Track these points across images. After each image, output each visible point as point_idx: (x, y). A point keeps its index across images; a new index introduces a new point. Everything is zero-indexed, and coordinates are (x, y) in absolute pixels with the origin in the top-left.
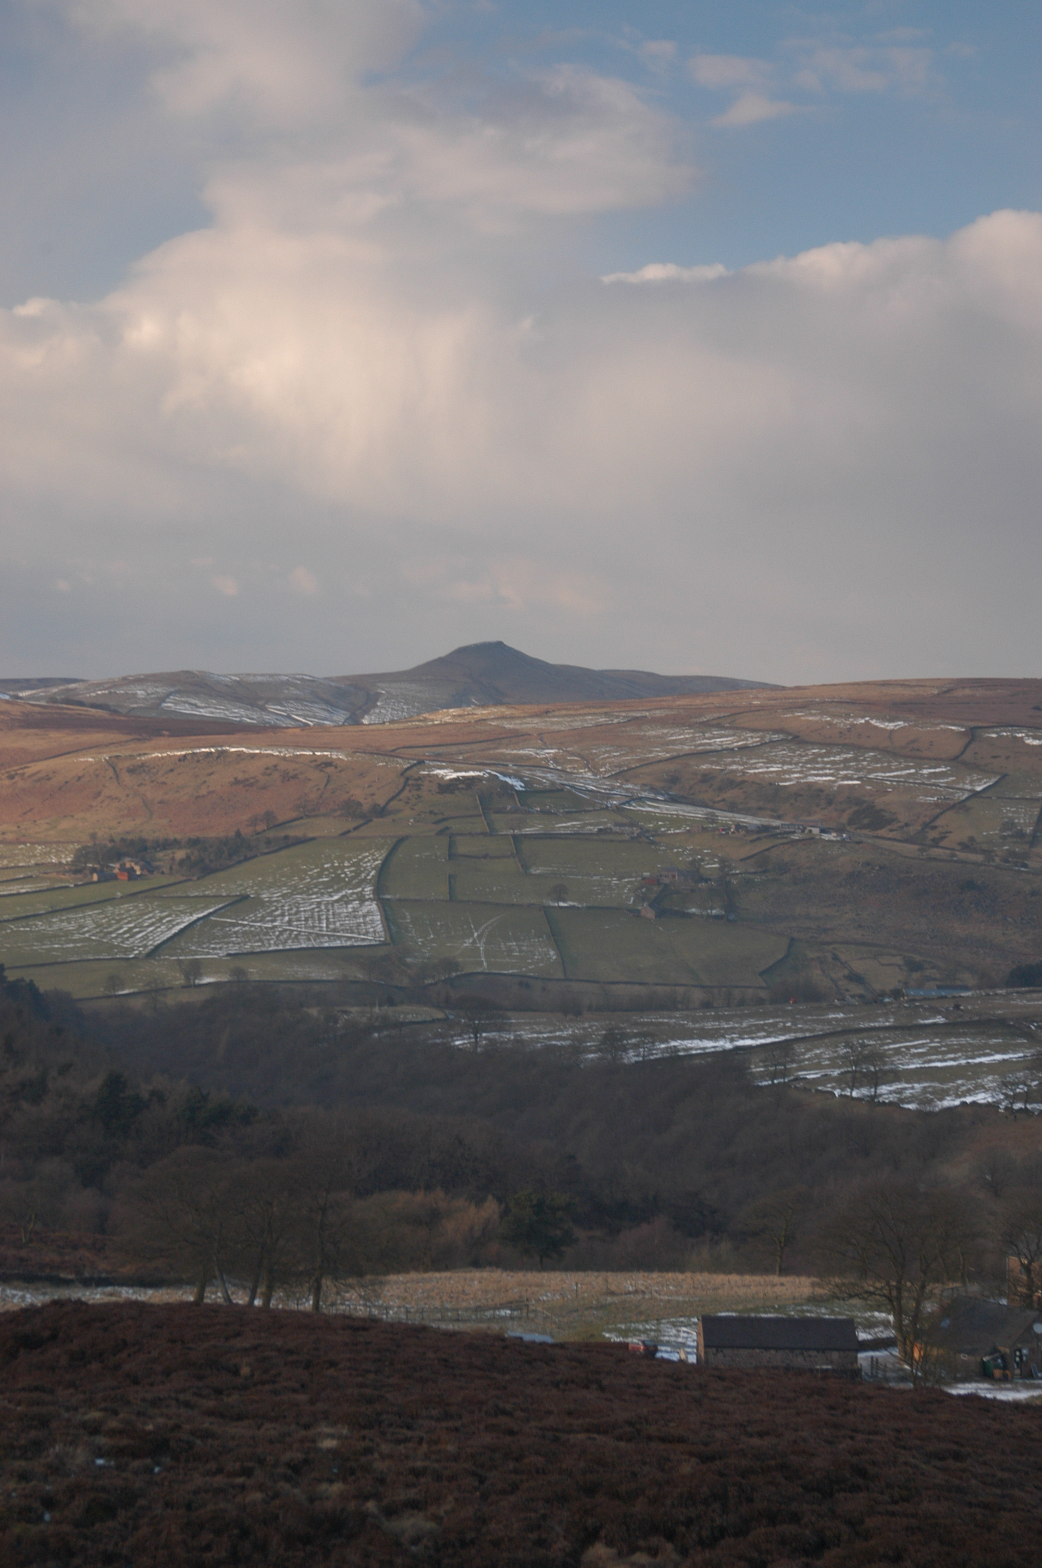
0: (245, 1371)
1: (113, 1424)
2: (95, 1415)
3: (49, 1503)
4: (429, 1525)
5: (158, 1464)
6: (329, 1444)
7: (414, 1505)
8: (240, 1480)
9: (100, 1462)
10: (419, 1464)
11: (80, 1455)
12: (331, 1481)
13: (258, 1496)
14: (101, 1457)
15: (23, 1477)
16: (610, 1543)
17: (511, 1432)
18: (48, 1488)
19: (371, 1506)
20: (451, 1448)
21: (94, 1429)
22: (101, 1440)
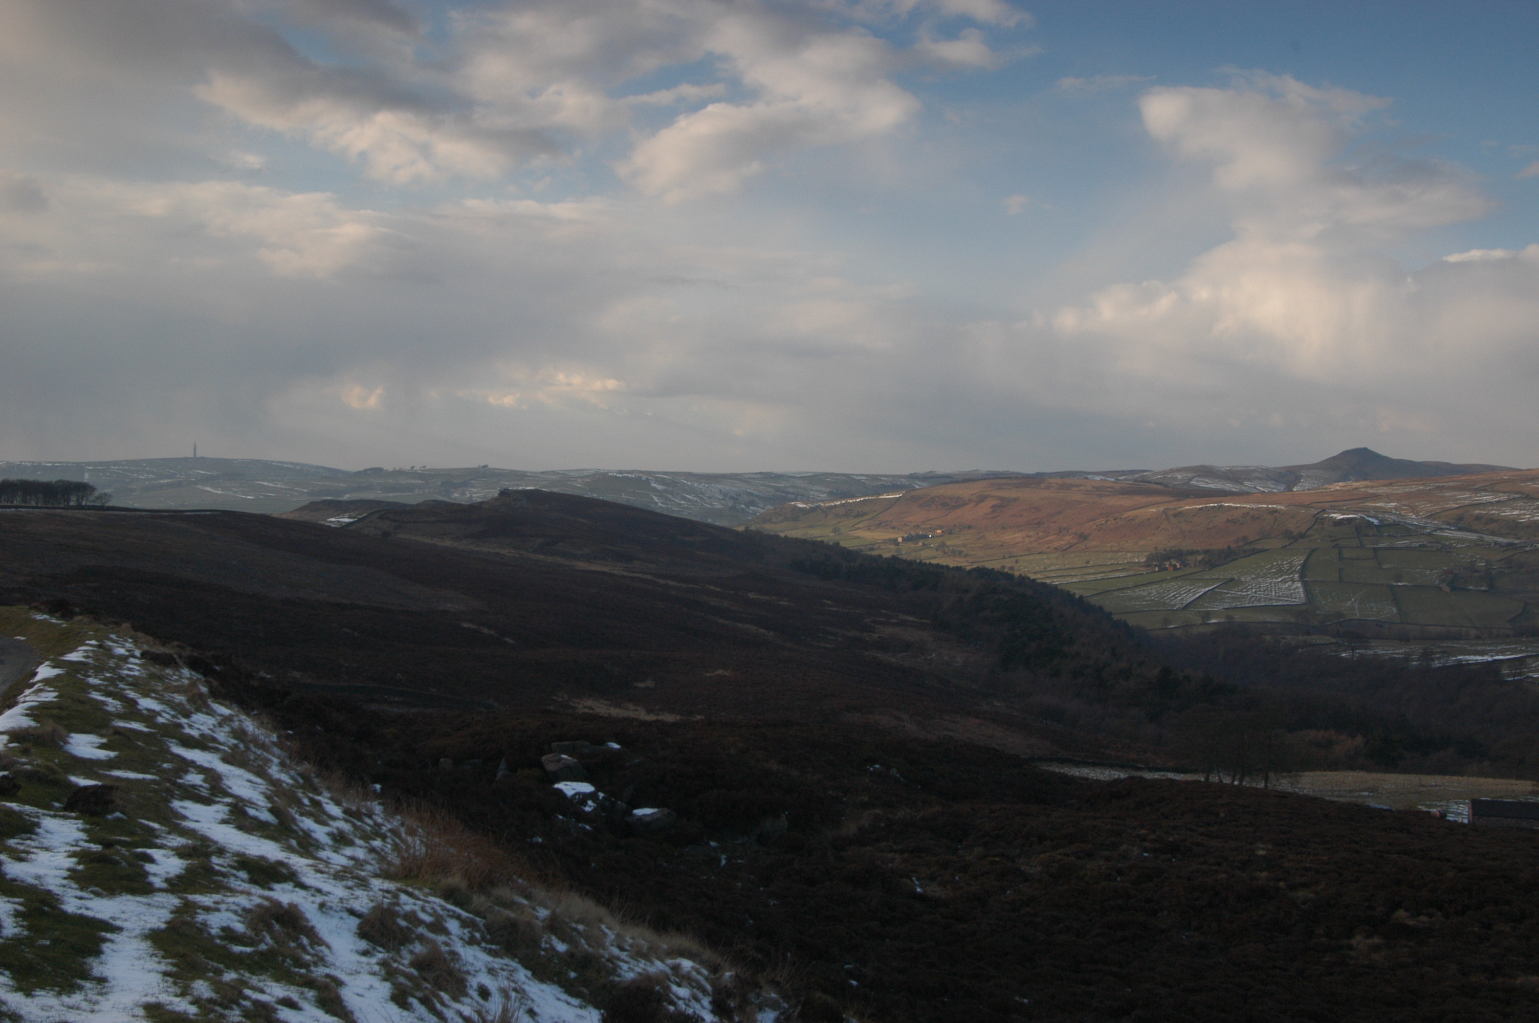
0: (1222, 815)
1: (1153, 837)
2: (1143, 832)
3: (1120, 872)
4: (1312, 896)
5: (1174, 857)
6: (1261, 852)
7: (1305, 885)
8: (1216, 868)
9: (1146, 854)
10: (1308, 865)
11: (1136, 850)
12: (1261, 871)
13: (1223, 876)
14: (1146, 852)
15: (1108, 859)
16: (1406, 911)
17: (1358, 852)
18: (1119, 865)
19: (1281, 884)
20: (1324, 858)
21: (1144, 839)
22: (1147, 844)
